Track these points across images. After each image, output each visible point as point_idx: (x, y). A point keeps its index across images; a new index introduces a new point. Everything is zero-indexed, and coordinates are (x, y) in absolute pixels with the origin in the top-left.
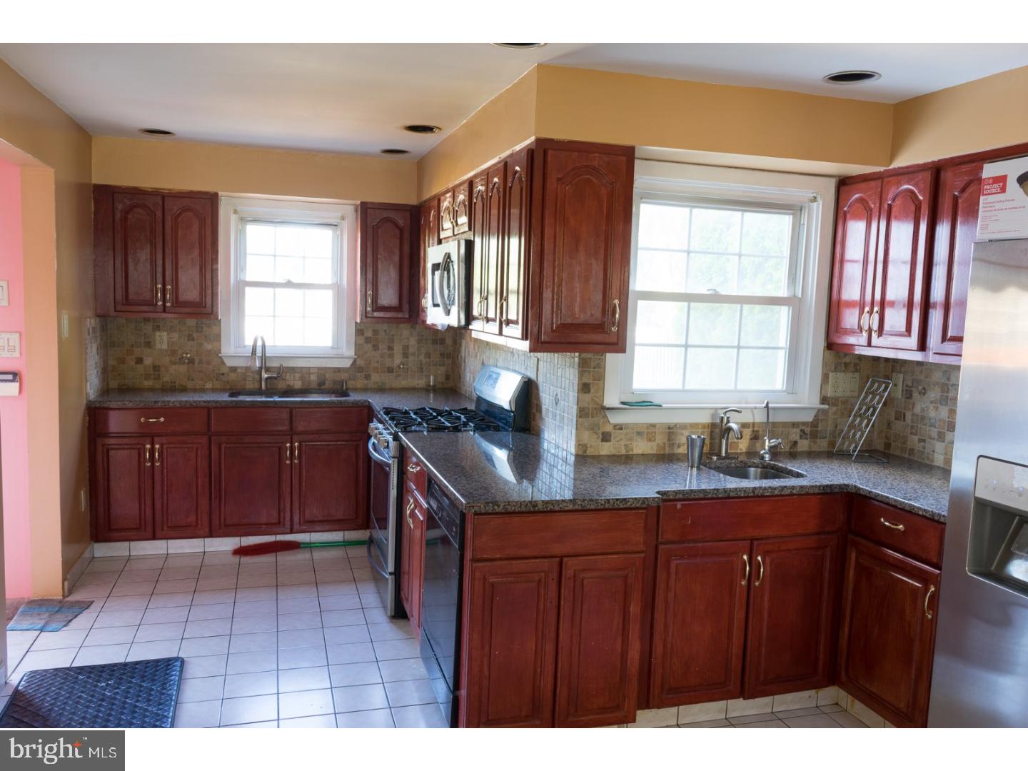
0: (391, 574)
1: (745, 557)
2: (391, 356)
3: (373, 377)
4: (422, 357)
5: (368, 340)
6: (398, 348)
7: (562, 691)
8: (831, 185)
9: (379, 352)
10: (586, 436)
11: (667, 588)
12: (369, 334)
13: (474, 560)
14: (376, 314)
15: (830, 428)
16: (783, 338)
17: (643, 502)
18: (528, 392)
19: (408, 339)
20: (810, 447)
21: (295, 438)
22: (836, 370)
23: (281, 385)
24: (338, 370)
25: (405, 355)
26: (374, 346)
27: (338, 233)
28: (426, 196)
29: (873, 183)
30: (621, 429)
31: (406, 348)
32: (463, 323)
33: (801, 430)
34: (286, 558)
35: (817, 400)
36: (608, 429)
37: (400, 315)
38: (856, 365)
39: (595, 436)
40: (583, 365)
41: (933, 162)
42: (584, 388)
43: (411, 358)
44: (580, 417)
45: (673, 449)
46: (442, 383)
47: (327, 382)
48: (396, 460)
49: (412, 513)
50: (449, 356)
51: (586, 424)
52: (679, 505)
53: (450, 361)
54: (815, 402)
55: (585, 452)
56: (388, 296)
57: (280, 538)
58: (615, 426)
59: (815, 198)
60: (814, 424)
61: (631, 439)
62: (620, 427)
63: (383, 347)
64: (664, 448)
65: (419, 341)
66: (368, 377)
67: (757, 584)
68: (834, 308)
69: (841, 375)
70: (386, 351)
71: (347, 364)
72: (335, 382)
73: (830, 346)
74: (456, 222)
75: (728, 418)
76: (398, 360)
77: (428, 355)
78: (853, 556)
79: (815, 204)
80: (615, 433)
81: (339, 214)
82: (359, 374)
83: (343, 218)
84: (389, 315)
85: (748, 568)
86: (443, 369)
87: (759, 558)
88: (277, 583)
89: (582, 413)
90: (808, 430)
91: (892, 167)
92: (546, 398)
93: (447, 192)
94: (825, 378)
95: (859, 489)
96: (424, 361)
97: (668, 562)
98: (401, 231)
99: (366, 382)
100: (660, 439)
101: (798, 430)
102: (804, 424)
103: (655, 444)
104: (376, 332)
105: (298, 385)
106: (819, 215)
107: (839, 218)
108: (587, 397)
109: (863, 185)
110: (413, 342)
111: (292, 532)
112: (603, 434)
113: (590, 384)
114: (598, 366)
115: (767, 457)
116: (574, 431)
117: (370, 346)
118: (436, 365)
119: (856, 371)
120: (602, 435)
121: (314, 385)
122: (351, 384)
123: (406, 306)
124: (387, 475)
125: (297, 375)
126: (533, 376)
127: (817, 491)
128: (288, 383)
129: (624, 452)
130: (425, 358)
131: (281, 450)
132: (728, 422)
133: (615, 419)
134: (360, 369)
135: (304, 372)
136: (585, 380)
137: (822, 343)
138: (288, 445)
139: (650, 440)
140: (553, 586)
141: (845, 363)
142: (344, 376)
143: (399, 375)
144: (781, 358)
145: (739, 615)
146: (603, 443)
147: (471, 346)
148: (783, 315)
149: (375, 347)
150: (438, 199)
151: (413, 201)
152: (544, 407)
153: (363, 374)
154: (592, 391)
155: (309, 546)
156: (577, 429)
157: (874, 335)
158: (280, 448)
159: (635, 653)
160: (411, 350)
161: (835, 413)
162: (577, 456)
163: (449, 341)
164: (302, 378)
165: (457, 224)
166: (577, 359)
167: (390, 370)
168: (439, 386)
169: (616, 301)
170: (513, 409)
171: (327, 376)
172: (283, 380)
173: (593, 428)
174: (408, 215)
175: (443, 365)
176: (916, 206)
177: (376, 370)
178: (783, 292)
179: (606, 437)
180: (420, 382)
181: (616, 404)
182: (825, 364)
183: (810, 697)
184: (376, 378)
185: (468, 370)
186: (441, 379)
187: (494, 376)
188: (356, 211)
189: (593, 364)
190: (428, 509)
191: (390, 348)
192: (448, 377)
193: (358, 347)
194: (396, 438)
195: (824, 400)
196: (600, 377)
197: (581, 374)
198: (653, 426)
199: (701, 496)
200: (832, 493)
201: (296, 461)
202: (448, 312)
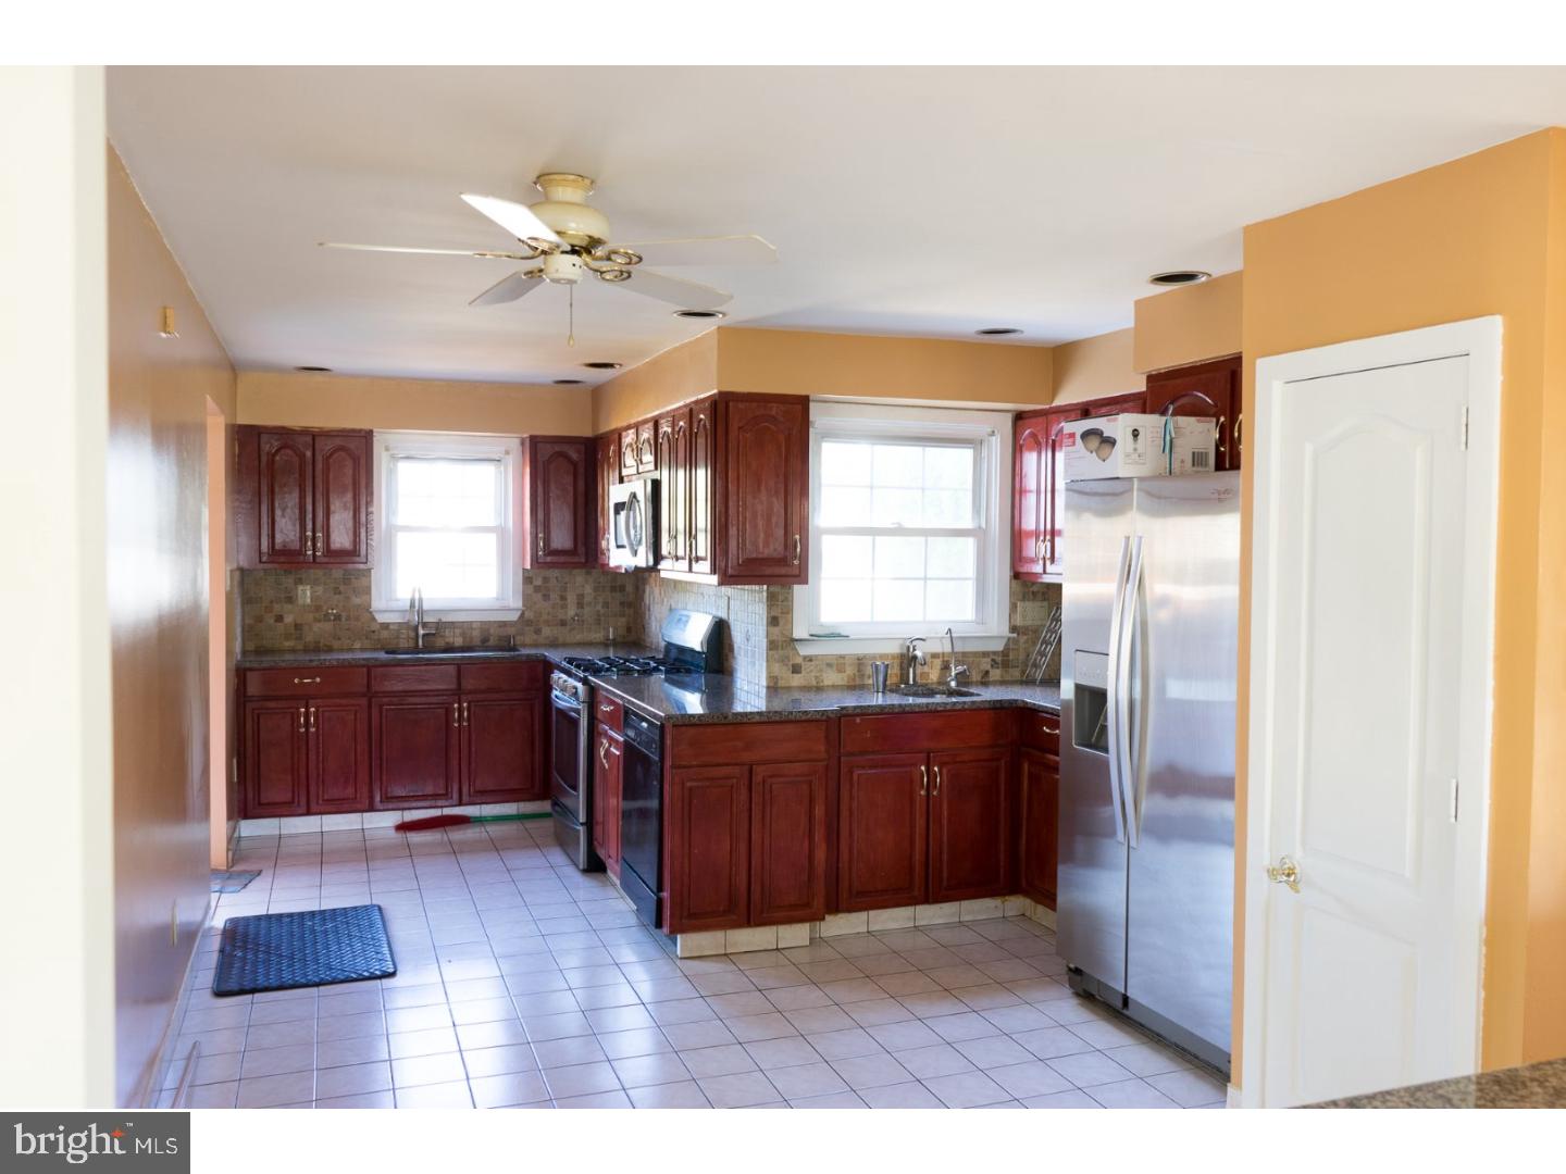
0: (582, 824)
1: (923, 768)
2: (564, 607)
3: (543, 631)
4: (599, 607)
5: (536, 590)
6: (571, 598)
7: (756, 888)
8: (1008, 420)
9: (551, 602)
10: (777, 669)
11: (851, 798)
12: (538, 582)
13: (673, 767)
14: (549, 559)
15: (1022, 657)
16: (970, 569)
17: (823, 715)
18: (720, 633)
19: (583, 586)
20: (1002, 677)
21: (463, 697)
22: (1024, 599)
23: (440, 643)
24: (503, 624)
25: (580, 605)
26: (544, 595)
27: (502, 468)
28: (604, 428)
29: (1040, 419)
30: (811, 660)
31: (581, 597)
32: (651, 563)
33: (993, 660)
34: (458, 835)
35: (1007, 629)
36: (799, 660)
37: (576, 559)
38: (1043, 594)
39: (785, 668)
40: (772, 599)
41: (1083, 403)
42: (773, 621)
43: (587, 610)
44: (771, 649)
45: (863, 680)
46: (624, 637)
47: (492, 638)
48: (586, 705)
49: (607, 752)
50: (630, 605)
51: (776, 656)
52: (858, 720)
53: (632, 611)
54: (1005, 631)
55: (776, 683)
56: (562, 539)
57: (448, 811)
58: (805, 658)
59: (993, 432)
60: (1005, 653)
61: (821, 670)
62: (809, 659)
63: (554, 596)
64: (854, 680)
65: (596, 589)
66: (538, 632)
67: (935, 793)
68: (1017, 537)
69: (1029, 604)
70: (558, 601)
71: (514, 617)
72: (500, 638)
73: (1016, 575)
74: (641, 460)
75: (914, 647)
76: (572, 611)
77: (606, 605)
78: (1026, 766)
79: (994, 438)
80: (806, 666)
81: (503, 449)
82: (527, 628)
83: (507, 453)
84: (562, 559)
85: (925, 779)
86: (624, 620)
87: (936, 769)
88: (455, 851)
89: (772, 645)
90: (999, 659)
91: (1054, 405)
92: (738, 635)
93: (629, 427)
94: (1013, 607)
95: (1027, 703)
96: (602, 611)
97: (851, 772)
98: (575, 465)
99: (535, 637)
100: (850, 671)
101: (989, 660)
102: (994, 653)
103: (845, 675)
104: (546, 580)
105: (459, 642)
106: (997, 448)
107: (1017, 450)
108: (776, 630)
109: (1034, 420)
110: (588, 590)
111: (460, 804)
112: (793, 666)
113: (778, 616)
114: (786, 599)
115: (953, 684)
116: (765, 664)
117: (539, 596)
118: (615, 616)
119: (1045, 600)
121: (477, 642)
122: (519, 639)
123: (581, 550)
125: (458, 631)
126: (723, 615)
127: (987, 706)
128: (447, 640)
129: (814, 683)
130: (603, 607)
131: (448, 711)
132: (914, 650)
133: (804, 650)
134: (529, 623)
135: (465, 627)
136: (773, 614)
137: (1007, 573)
138: (456, 705)
139: (840, 671)
140: (744, 791)
141: (1033, 592)
142: (511, 631)
143: (573, 629)
144: (969, 590)
145: (920, 822)
146: (795, 675)
147: (657, 591)
148: (969, 545)
149: (546, 597)
150: (618, 434)
151: (587, 432)
152: (736, 646)
153: (532, 629)
154: (781, 622)
155: (480, 821)
156: (767, 661)
157: (1048, 562)
158: (447, 709)
159: (821, 854)
160: (587, 599)
161: (1026, 642)
162: (768, 688)
163: (629, 588)
164: (463, 635)
165: (641, 463)
166: (765, 594)
167: (563, 623)
168: (619, 639)
169: (797, 537)
170: (705, 650)
171: (492, 631)
172: (442, 636)
173: (783, 660)
174: (582, 448)
175: (624, 616)
177: (547, 623)
178: (967, 522)
179: (796, 669)
180: (598, 635)
181: (806, 636)
182: (1012, 594)
183: (996, 907)
184: (547, 631)
185: (653, 618)
186: (622, 631)
187: (684, 619)
188: (523, 444)
189: (780, 598)
190: (625, 741)
191: (563, 598)
192: (629, 629)
193: (526, 598)
194: (585, 681)
195: (1013, 629)
196: (788, 611)
197: (770, 607)
198: (842, 657)
199: (878, 710)
200: (1002, 708)
201: (465, 724)
202: (635, 553)
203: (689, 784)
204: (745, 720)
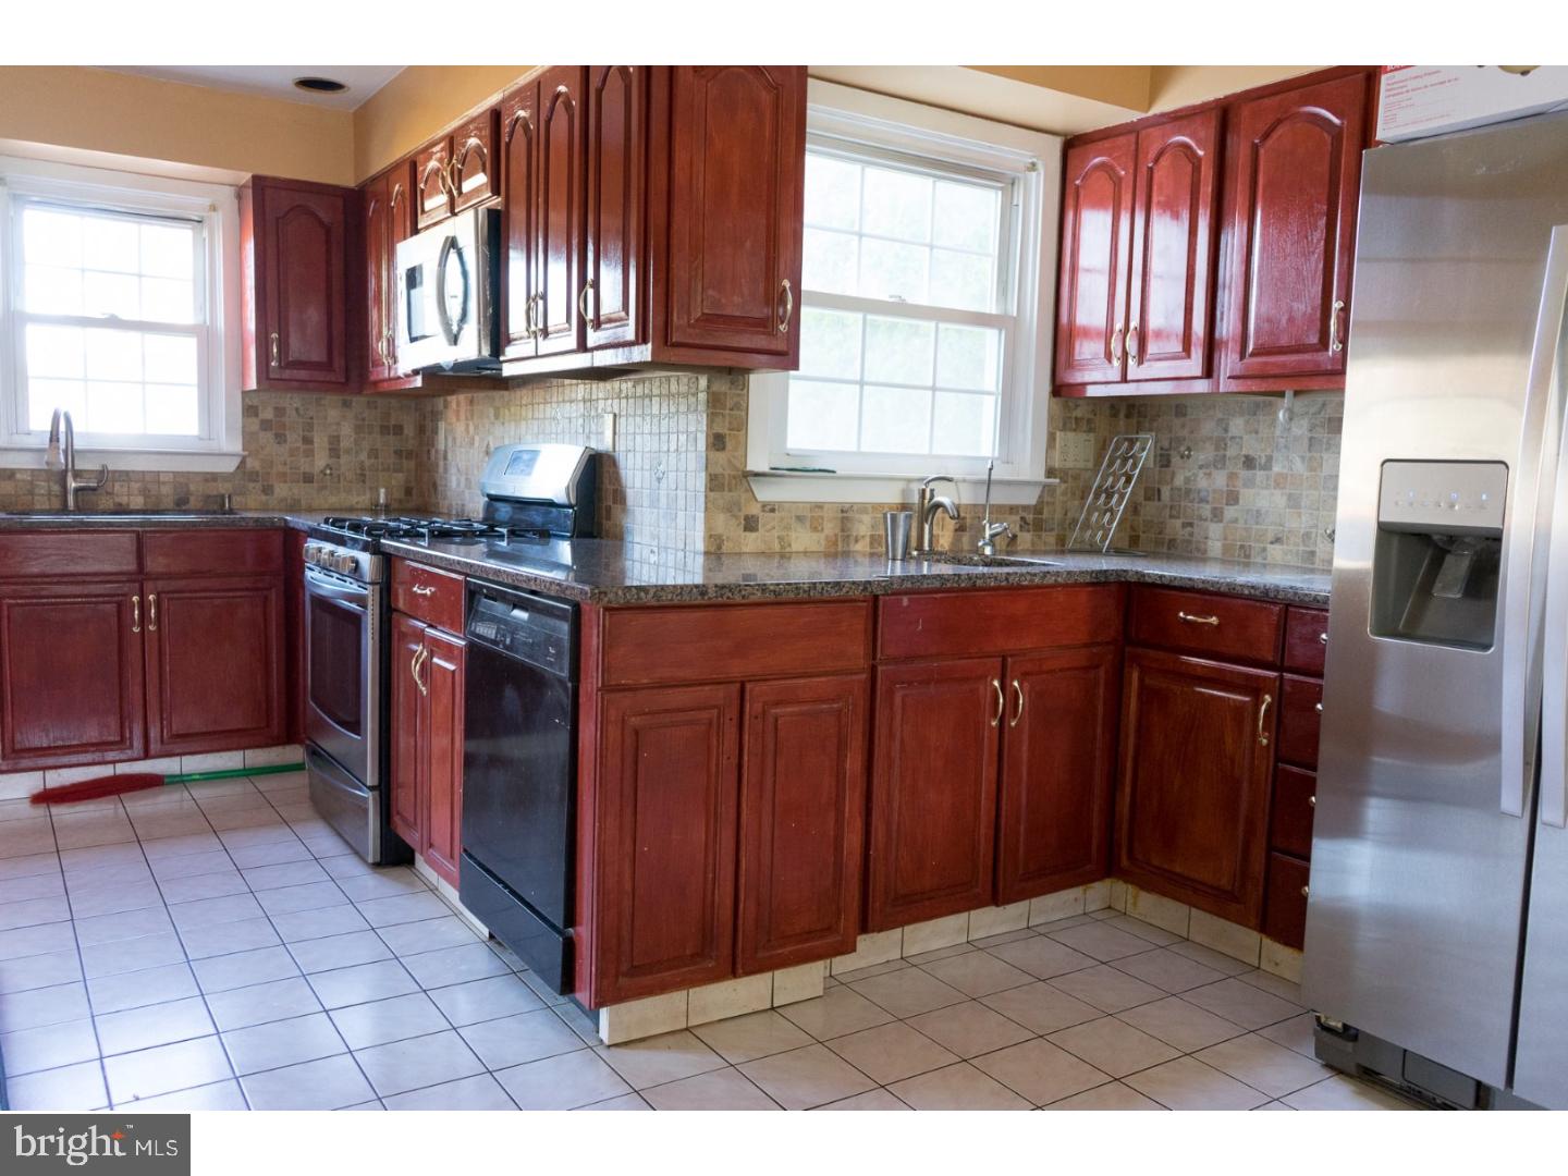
0: (371, 788)
1: (996, 683)
2: (310, 453)
3: (277, 490)
4: (363, 456)
5: (264, 426)
6: (320, 441)
7: (748, 907)
8: (1056, 145)
9: (287, 446)
10: (722, 523)
11: (891, 736)
12: (268, 414)
13: (607, 688)
14: (287, 374)
15: (1058, 516)
16: (991, 378)
17: (865, 589)
18: (597, 475)
19: (338, 424)
20: (1033, 544)
21: (149, 585)
22: (1064, 428)
23: (105, 502)
24: (212, 477)
25: (334, 451)
26: (277, 435)
27: (205, 234)
28: (379, 164)
29: (1122, 140)
30: (773, 510)
31: (335, 440)
33: (1022, 518)
34: (141, 805)
35: (1042, 472)
36: (755, 510)
37: (331, 377)
38: (1089, 421)
39: (733, 522)
40: (715, 403)
41: (1217, 101)
42: (717, 442)
43: (344, 459)
44: (711, 490)
45: (848, 545)
46: (400, 501)
47: (192, 499)
48: (378, 587)
49: (426, 668)
50: (410, 455)
51: (721, 502)
52: (905, 601)
53: (412, 464)
54: (1039, 475)
55: (719, 548)
56: (306, 343)
57: (124, 769)
58: (764, 506)
59: (1034, 164)
60: (1037, 509)
61: (788, 528)
62: (771, 508)
63: (293, 439)
64: (836, 544)
65: (358, 429)
66: (268, 490)
67: (1013, 724)
68: (1062, 337)
69: (1071, 435)
70: (299, 444)
71: (229, 466)
72: (209, 495)
73: (1059, 389)
74: (459, 189)
75: (932, 491)
76: (321, 461)
77: (373, 453)
78: (1135, 675)
79: (1034, 174)
80: (764, 518)
81: (207, 202)
82: (251, 485)
83: (213, 208)
84: (303, 374)
85: (1001, 700)
86: (400, 476)
87: (1016, 684)
88: (138, 837)
89: (715, 483)
90: (1030, 517)
91: (1151, 113)
92: (634, 475)
93: (434, 144)
94: (1051, 438)
96: (367, 463)
97: (890, 693)
99: (264, 498)
100: (830, 528)
101: (1018, 518)
102: (1025, 508)
103: (823, 536)
104: (280, 411)
105: (137, 502)
106: (1039, 190)
107: (1068, 199)
108: (721, 457)
109: (1106, 144)
110: (347, 430)
111: (147, 755)
112: (747, 518)
113: (726, 434)
114: (737, 406)
115: (988, 551)
116: (701, 516)
117: (269, 435)
118: (388, 469)
119: (1090, 430)
120: (745, 520)
121: (168, 503)
122: (237, 500)
123: (339, 362)
124: (355, 620)
125: (135, 486)
126: (604, 444)
127: (1088, 579)
128: (117, 500)
129: (777, 548)
130: (369, 457)
131: (122, 608)
132: (932, 497)
133: (766, 493)
134: (253, 476)
135: (147, 481)
136: (718, 429)
137: (1047, 387)
138: (135, 599)
139: (815, 529)
140: (731, 731)
141: (1076, 418)
142: (223, 488)
143: (324, 488)
144: (990, 409)
145: (988, 773)
146: (747, 534)
147: (460, 428)
148: (993, 342)
149: (280, 438)
150: (413, 165)
151: (349, 180)
152: (630, 494)
153: (258, 486)
154: (729, 445)
155: (181, 780)
156: (706, 509)
157: (1131, 362)
158: (119, 605)
159: (853, 840)
160: (344, 444)
161: (1064, 493)
162: (706, 553)
163: (409, 430)
164: (145, 492)
165: (460, 193)
166: (702, 396)
167: (308, 479)
168: (395, 505)
169: (787, 283)
170: (573, 501)
171: (192, 487)
172: (107, 493)
173: (731, 509)
174: (340, 202)
175: (400, 471)
176: (1193, 164)
177: (283, 477)
178: (991, 306)
179: (750, 524)
180: (361, 499)
181: (765, 468)
182: (1051, 419)
183: (1076, 900)
184: (281, 490)
185: (453, 470)
186: (399, 494)
187: (526, 457)
188: (239, 197)
189: (729, 404)
191: (308, 441)
192: (408, 491)
193: (248, 438)
194: (374, 548)
195: (1050, 472)
196: (741, 425)
197: (712, 418)
198: (819, 506)
199: (937, 584)
201: (152, 628)
202: (454, 340)
203: (634, 721)
204: (738, 599)
